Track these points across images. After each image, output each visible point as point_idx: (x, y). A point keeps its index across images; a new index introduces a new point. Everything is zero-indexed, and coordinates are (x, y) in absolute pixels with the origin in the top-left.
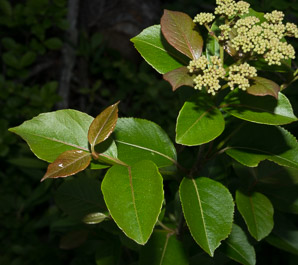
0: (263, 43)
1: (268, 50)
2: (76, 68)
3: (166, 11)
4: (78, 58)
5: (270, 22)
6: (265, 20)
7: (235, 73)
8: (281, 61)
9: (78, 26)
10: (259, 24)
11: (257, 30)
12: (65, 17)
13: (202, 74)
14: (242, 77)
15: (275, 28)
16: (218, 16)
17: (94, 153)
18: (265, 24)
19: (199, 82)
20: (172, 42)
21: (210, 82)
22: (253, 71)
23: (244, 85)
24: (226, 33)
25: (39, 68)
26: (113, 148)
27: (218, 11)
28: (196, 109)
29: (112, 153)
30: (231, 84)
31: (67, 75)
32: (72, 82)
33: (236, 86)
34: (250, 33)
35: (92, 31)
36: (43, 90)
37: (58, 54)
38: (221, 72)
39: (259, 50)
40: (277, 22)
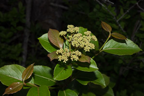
0: (83, 43)
1: (85, 46)
2: (30, 37)
3: (50, 29)
4: (31, 33)
5: (86, 35)
6: (84, 34)
7: (74, 54)
8: (90, 50)
9: (30, 21)
10: (82, 36)
11: (81, 38)
12: (25, 18)
13: (61, 55)
14: (76, 56)
15: (88, 37)
16: (68, 32)
17: (24, 83)
18: (84, 36)
19: (60, 58)
20: (52, 41)
21: (64, 58)
22: (80, 53)
23: (77, 59)
24: (71, 39)
25: (15, 38)
26: (32, 80)
27: (68, 30)
28: (60, 67)
29: (32, 82)
30: (72, 59)
31: (27, 40)
32: (29, 42)
33: (74, 59)
34: (78, 40)
35: (36, 22)
36: (16, 47)
37: (22, 32)
38: (68, 54)
39: (82, 46)
40: (88, 35)
